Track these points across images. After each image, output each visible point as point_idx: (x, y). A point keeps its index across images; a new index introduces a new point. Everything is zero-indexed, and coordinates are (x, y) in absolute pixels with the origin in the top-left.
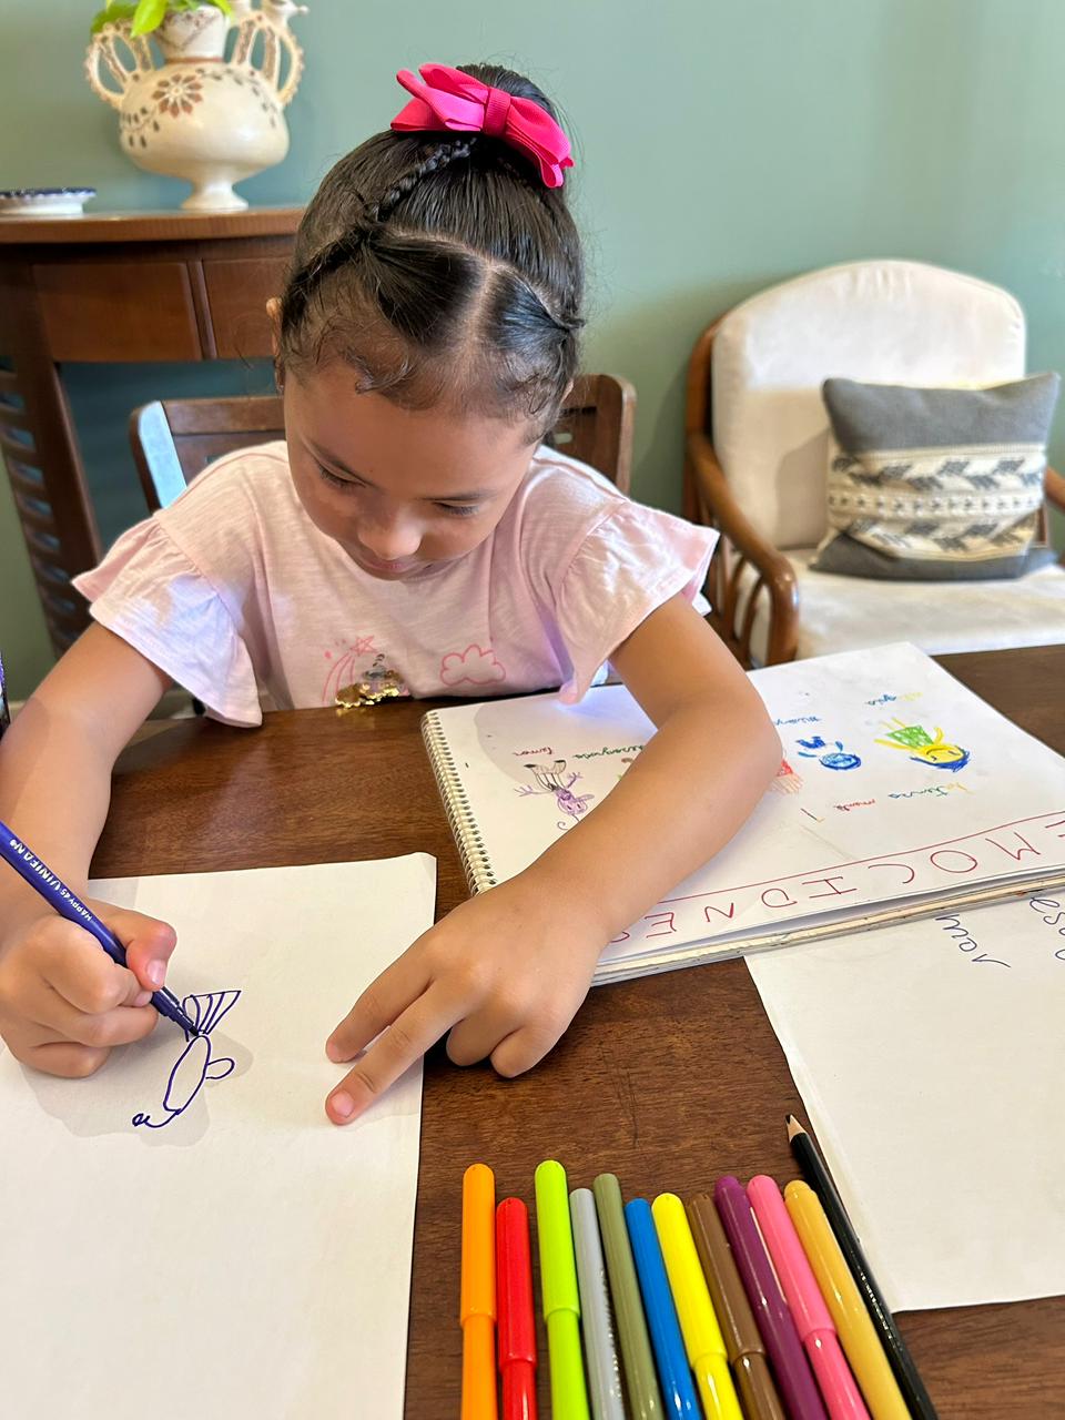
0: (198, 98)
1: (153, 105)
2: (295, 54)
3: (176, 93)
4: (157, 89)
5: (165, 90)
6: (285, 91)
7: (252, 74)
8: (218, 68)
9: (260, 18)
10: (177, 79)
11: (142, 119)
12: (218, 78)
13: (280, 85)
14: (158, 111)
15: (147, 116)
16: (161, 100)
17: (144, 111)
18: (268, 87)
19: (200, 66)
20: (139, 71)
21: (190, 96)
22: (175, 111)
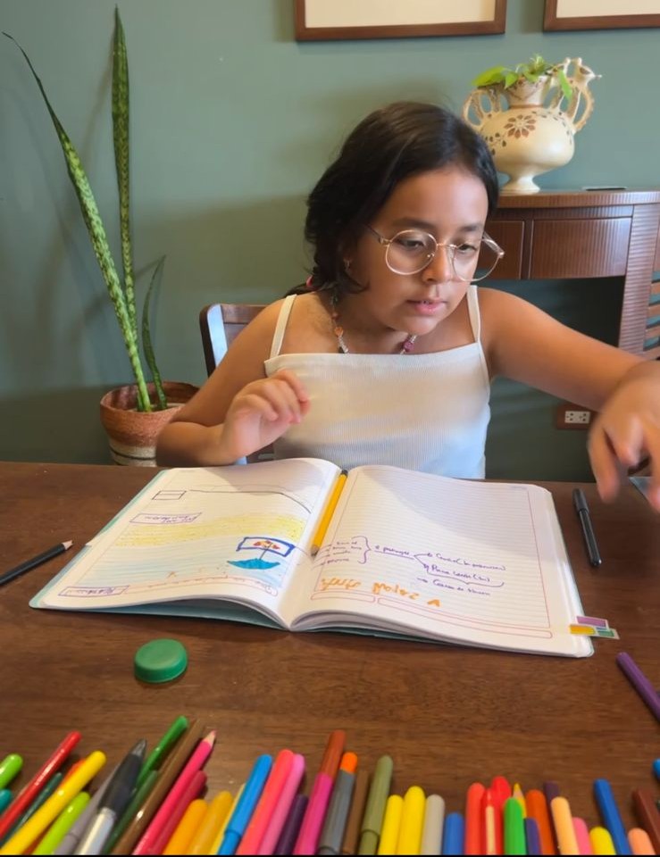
0: (533, 128)
1: (504, 132)
2: (590, 102)
3: (520, 124)
4: (507, 122)
5: (514, 123)
6: (579, 124)
7: (560, 114)
8: (544, 111)
9: (571, 82)
10: (520, 117)
11: (495, 139)
12: (545, 117)
13: (576, 121)
14: (507, 136)
15: (499, 138)
16: (509, 129)
17: (497, 135)
18: (569, 121)
19: (534, 109)
20: (492, 112)
21: (528, 127)
22: (518, 135)
